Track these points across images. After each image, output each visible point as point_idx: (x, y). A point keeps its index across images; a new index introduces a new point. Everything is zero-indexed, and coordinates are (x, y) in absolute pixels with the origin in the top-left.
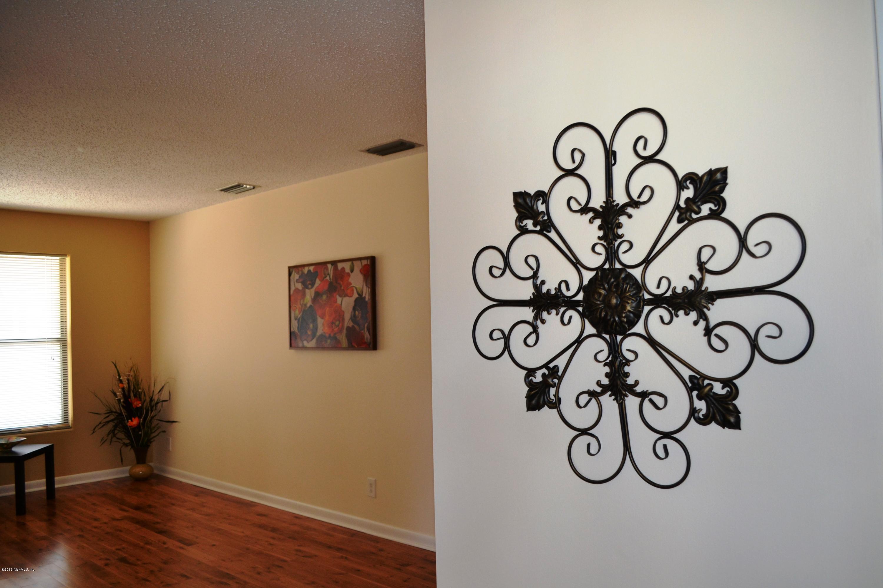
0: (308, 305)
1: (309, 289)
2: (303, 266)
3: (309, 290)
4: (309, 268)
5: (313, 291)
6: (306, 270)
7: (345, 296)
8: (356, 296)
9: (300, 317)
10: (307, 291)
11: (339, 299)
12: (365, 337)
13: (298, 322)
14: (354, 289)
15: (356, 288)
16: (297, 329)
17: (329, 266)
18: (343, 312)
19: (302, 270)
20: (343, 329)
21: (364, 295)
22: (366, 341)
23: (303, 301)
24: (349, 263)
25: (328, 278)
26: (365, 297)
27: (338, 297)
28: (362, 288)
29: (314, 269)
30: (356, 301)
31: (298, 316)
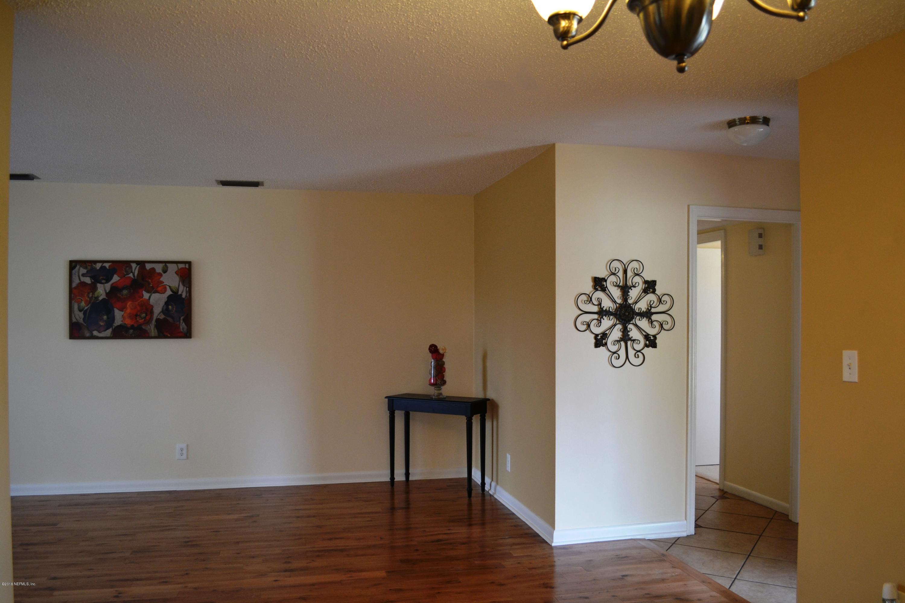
0: (100, 298)
1: (101, 283)
2: (95, 262)
3: (102, 285)
4: (102, 265)
5: (108, 286)
6: (98, 266)
7: (154, 293)
8: (169, 292)
9: (87, 309)
10: (99, 285)
11: (146, 295)
12: (181, 327)
13: (85, 314)
14: (168, 288)
15: (170, 287)
16: (82, 320)
17: (134, 265)
18: (152, 307)
19: (92, 265)
20: (152, 321)
21: (180, 293)
22: (182, 331)
23: (93, 294)
24: (161, 265)
25: (131, 275)
26: (181, 295)
27: (144, 293)
28: (177, 287)
29: (109, 266)
30: (169, 297)
31: (84, 308)
